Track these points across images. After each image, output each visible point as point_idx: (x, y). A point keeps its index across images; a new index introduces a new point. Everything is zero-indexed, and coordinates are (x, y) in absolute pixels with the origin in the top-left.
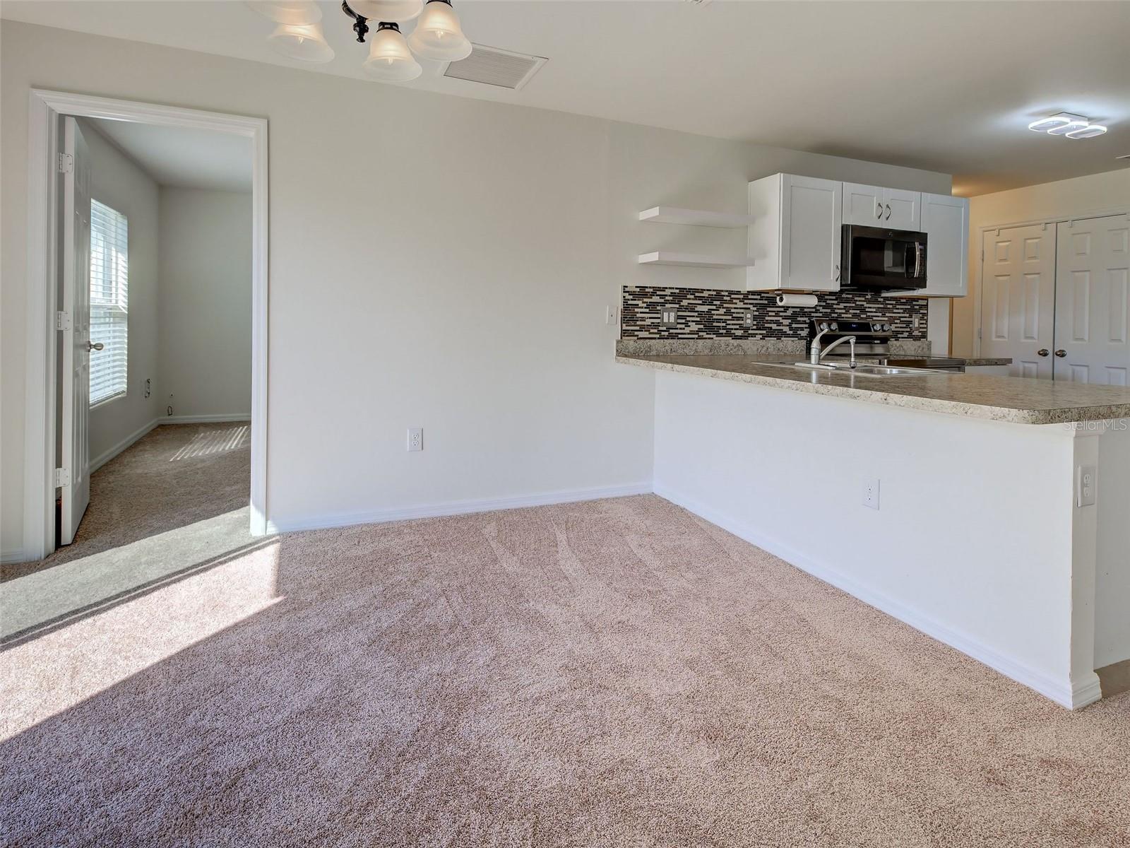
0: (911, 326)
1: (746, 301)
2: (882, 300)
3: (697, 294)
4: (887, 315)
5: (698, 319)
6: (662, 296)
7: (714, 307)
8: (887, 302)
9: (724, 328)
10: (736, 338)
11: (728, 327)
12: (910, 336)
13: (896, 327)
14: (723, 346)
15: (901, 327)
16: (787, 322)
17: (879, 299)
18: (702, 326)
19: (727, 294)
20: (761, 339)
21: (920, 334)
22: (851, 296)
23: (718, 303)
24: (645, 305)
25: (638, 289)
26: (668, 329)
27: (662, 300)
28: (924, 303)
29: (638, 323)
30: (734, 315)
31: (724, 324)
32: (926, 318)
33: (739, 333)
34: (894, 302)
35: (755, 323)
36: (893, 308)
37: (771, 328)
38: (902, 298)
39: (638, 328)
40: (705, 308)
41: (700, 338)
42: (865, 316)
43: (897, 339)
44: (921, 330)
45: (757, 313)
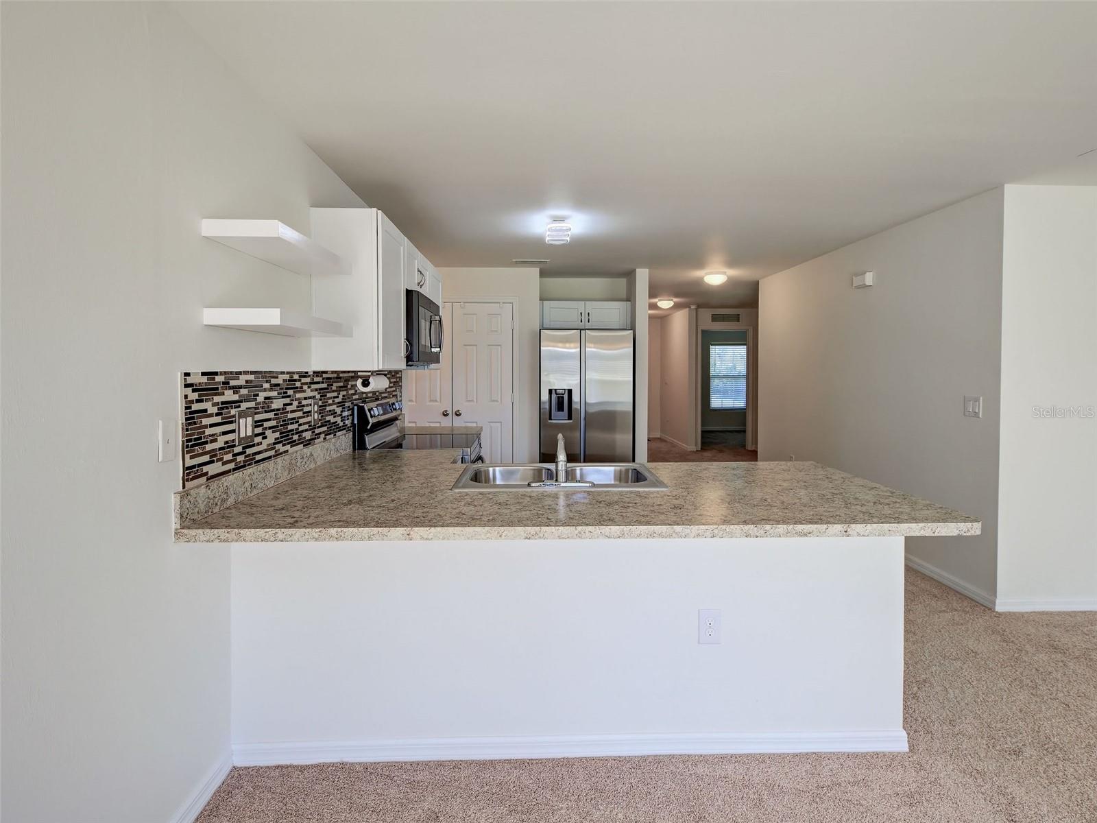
1: (312, 387)
3: (271, 381)
5: (274, 423)
6: (236, 389)
7: (288, 400)
9: (297, 431)
10: (306, 443)
11: (300, 428)
18: (278, 434)
19: (298, 377)
20: (324, 439)
23: (292, 392)
24: (215, 410)
25: (205, 379)
26: (245, 449)
27: (236, 397)
29: (209, 447)
30: (304, 409)
33: (309, 435)
35: (319, 417)
39: (206, 458)
40: (281, 404)
41: (278, 454)
45: (321, 403)
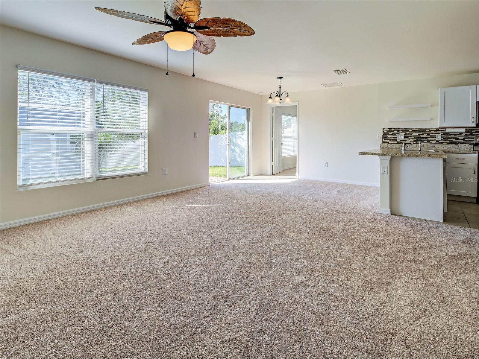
1: (437, 131)
3: (413, 130)
5: (414, 138)
7: (421, 134)
9: (426, 140)
10: (432, 143)
11: (428, 140)
14: (425, 146)
16: (462, 138)
18: (416, 140)
19: (428, 129)
20: (446, 144)
23: (423, 132)
24: (391, 134)
25: (389, 129)
26: (400, 141)
27: (398, 132)
30: (431, 136)
31: (426, 139)
33: (435, 142)
35: (443, 138)
40: (417, 134)
45: (444, 135)
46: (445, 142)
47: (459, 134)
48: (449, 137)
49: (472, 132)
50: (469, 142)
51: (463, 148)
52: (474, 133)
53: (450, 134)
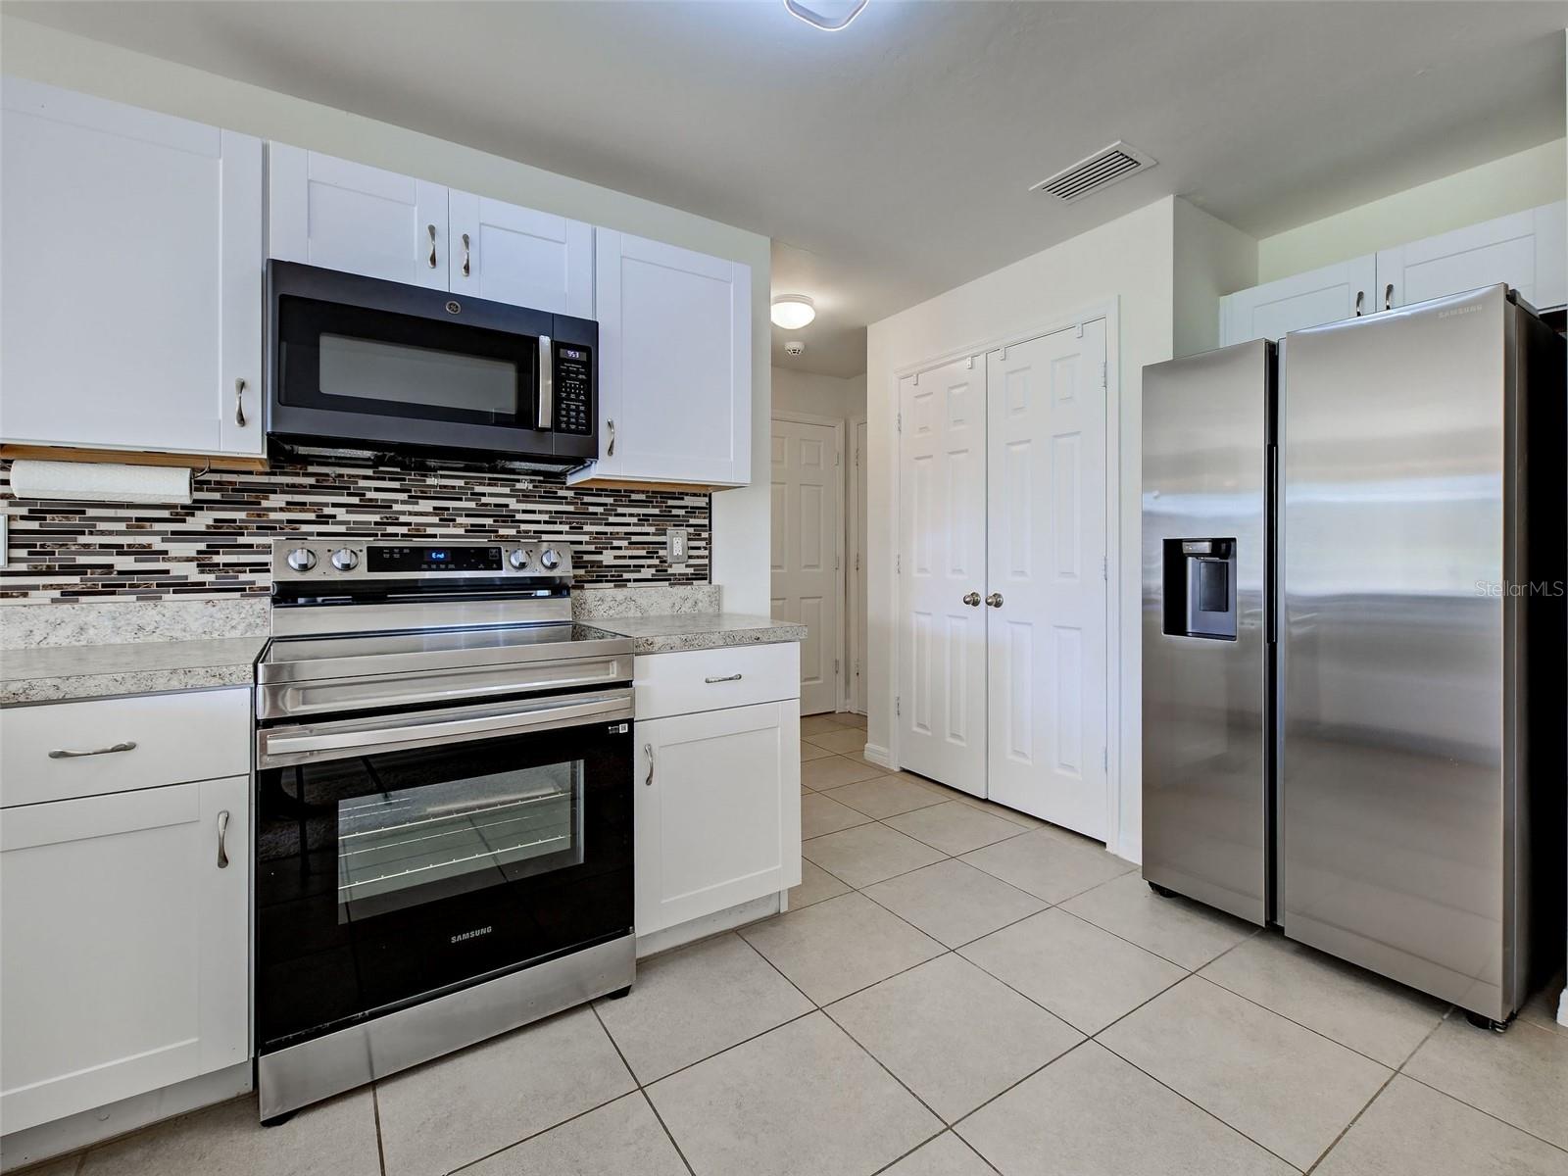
0: (661, 553)
2: (571, 494)
4: (587, 528)
8: (587, 499)
12: (662, 575)
13: (616, 557)
15: (631, 557)
16: (191, 549)
17: (561, 493)
20: (54, 601)
21: (691, 571)
22: (461, 483)
28: (702, 502)
32: (705, 535)
34: (610, 500)
35: (23, 553)
36: (608, 512)
37: (111, 566)
38: (638, 492)
42: (513, 532)
43: (621, 583)
44: (692, 562)
45: (34, 525)
46: (46, 587)
47: (166, 514)
48: (82, 539)
49: (265, 504)
50: (243, 577)
51: (195, 626)
52: (274, 510)
53: (91, 512)
